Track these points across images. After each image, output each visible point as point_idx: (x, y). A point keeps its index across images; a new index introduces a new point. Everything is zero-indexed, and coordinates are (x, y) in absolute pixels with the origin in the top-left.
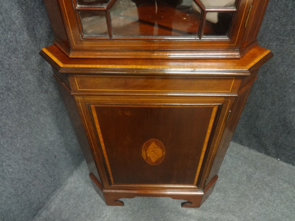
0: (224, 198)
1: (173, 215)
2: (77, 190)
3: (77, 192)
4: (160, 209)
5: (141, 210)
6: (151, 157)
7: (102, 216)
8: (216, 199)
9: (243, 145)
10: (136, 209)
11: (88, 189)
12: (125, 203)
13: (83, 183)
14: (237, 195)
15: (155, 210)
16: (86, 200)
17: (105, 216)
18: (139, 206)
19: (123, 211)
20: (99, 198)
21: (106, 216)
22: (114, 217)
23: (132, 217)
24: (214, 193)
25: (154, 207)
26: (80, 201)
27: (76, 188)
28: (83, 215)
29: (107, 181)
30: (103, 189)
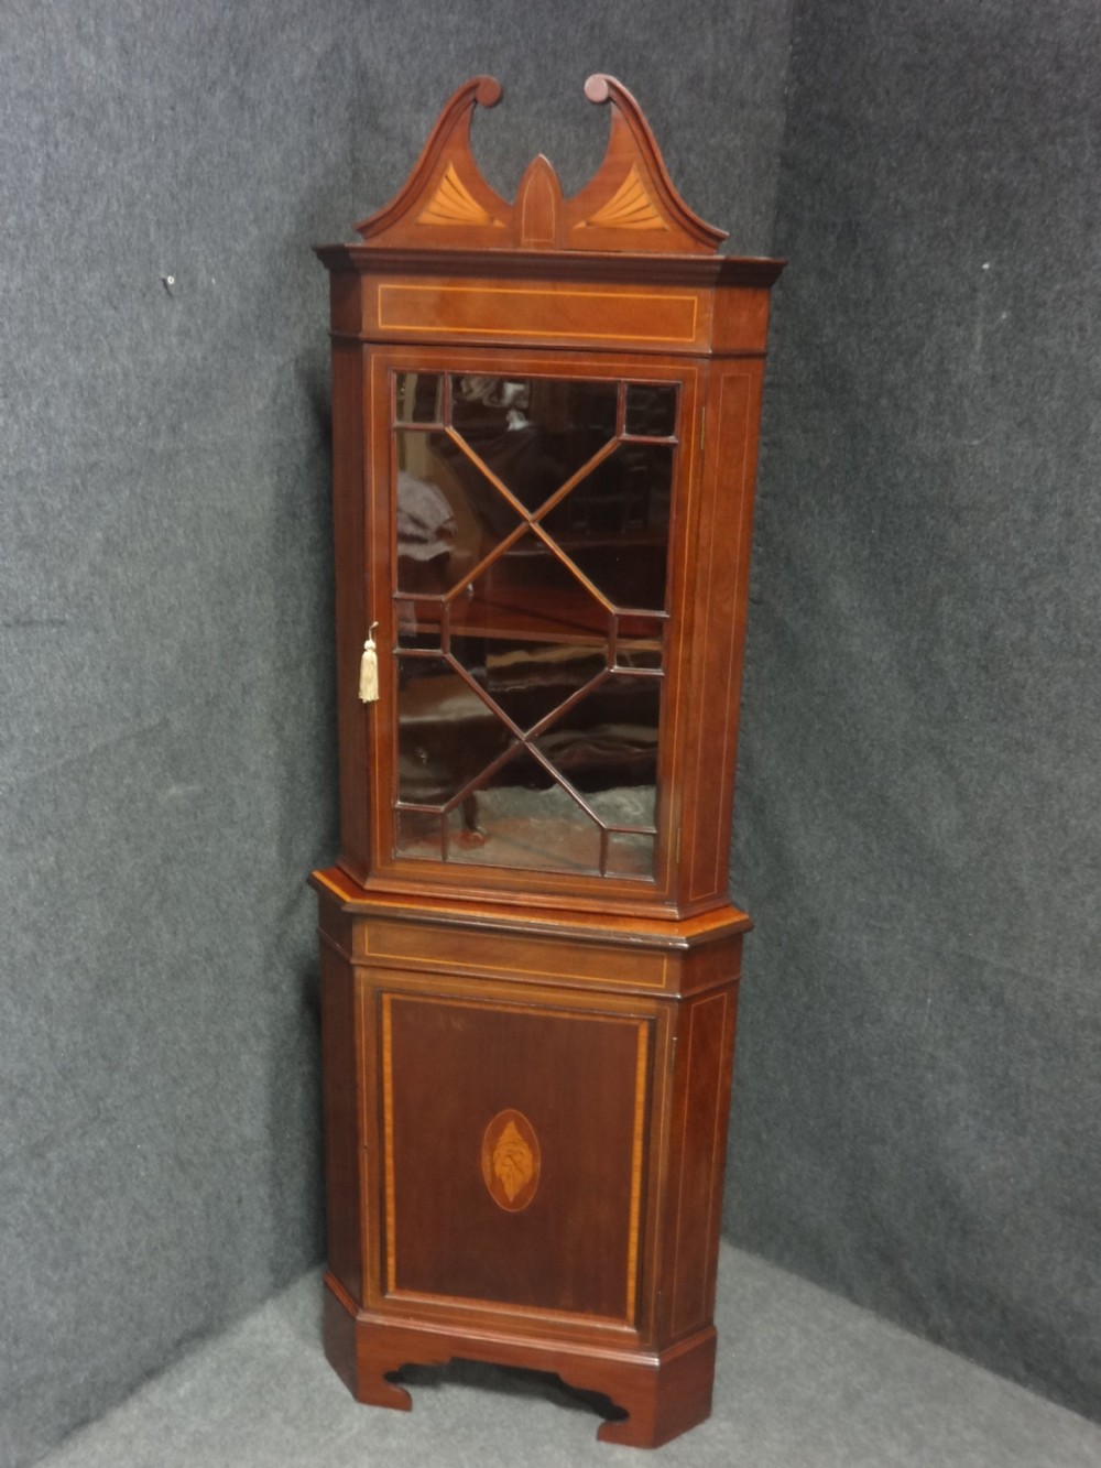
0: (746, 1437)
1: (563, 1454)
2: (269, 1353)
3: (268, 1357)
4: (525, 1432)
5: (463, 1429)
6: (504, 1178)
7: (337, 1427)
8: (719, 1437)
9: (855, 1301)
10: (448, 1424)
11: (306, 1353)
12: (417, 1405)
13: (290, 1335)
14: (793, 1438)
15: (508, 1433)
16: (294, 1381)
17: (345, 1429)
18: (458, 1419)
19: (406, 1425)
20: (335, 1380)
21: (349, 1429)
22: (374, 1436)
23: (430, 1441)
24: (717, 1422)
25: (507, 1427)
26: (273, 1381)
27: (268, 1347)
28: (277, 1417)
29: (377, 1269)
30: (357, 1312)
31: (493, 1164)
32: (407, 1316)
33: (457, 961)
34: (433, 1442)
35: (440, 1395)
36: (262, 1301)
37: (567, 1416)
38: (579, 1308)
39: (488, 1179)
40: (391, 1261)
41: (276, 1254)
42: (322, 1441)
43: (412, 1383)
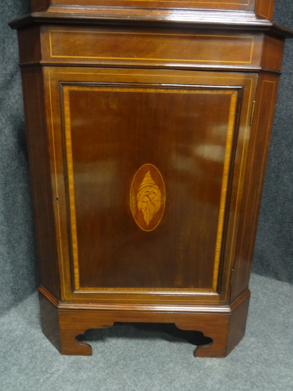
0: (265, 344)
1: (180, 367)
2: (11, 334)
3: (11, 336)
4: (156, 358)
5: (122, 361)
6: (143, 210)
7: (51, 370)
8: (253, 346)
10: (113, 360)
11: (32, 332)
12: (95, 351)
13: (23, 324)
14: (286, 341)
15: (147, 360)
16: (25, 347)
17: (55, 371)
18: (118, 356)
19: (90, 363)
20: (48, 344)
21: (58, 370)
22: (72, 373)
23: (105, 371)
24: (248, 338)
25: (146, 356)
26: (13, 349)
27: (11, 331)
28: (15, 369)
29: (68, 276)
30: (58, 303)
31: (137, 202)
32: (87, 302)
33: (113, 56)
34: (107, 371)
35: (106, 344)
36: (8, 309)
37: (175, 346)
39: (133, 212)
40: (76, 271)
41: (14, 284)
42: (41, 380)
43: (91, 340)
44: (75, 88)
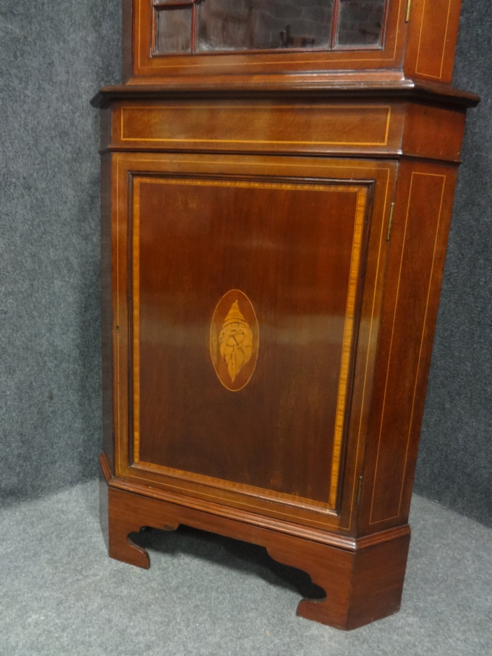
0: (432, 633)
1: (264, 621)
2: (62, 516)
3: (60, 518)
4: (235, 598)
5: (185, 589)
6: (227, 358)
7: (86, 572)
8: (407, 629)
10: (174, 584)
11: (87, 520)
12: (154, 566)
13: (82, 507)
14: (476, 640)
15: (221, 598)
16: (70, 536)
17: (92, 575)
18: (184, 580)
19: (140, 578)
20: (99, 540)
21: (95, 575)
22: (111, 584)
23: (155, 594)
25: (221, 592)
26: (55, 534)
27: (63, 512)
29: (125, 440)
30: (110, 478)
34: (157, 595)
35: (176, 561)
37: (274, 591)
38: (286, 488)
39: (214, 359)
40: (137, 435)
43: (157, 549)
44: (147, 180)
